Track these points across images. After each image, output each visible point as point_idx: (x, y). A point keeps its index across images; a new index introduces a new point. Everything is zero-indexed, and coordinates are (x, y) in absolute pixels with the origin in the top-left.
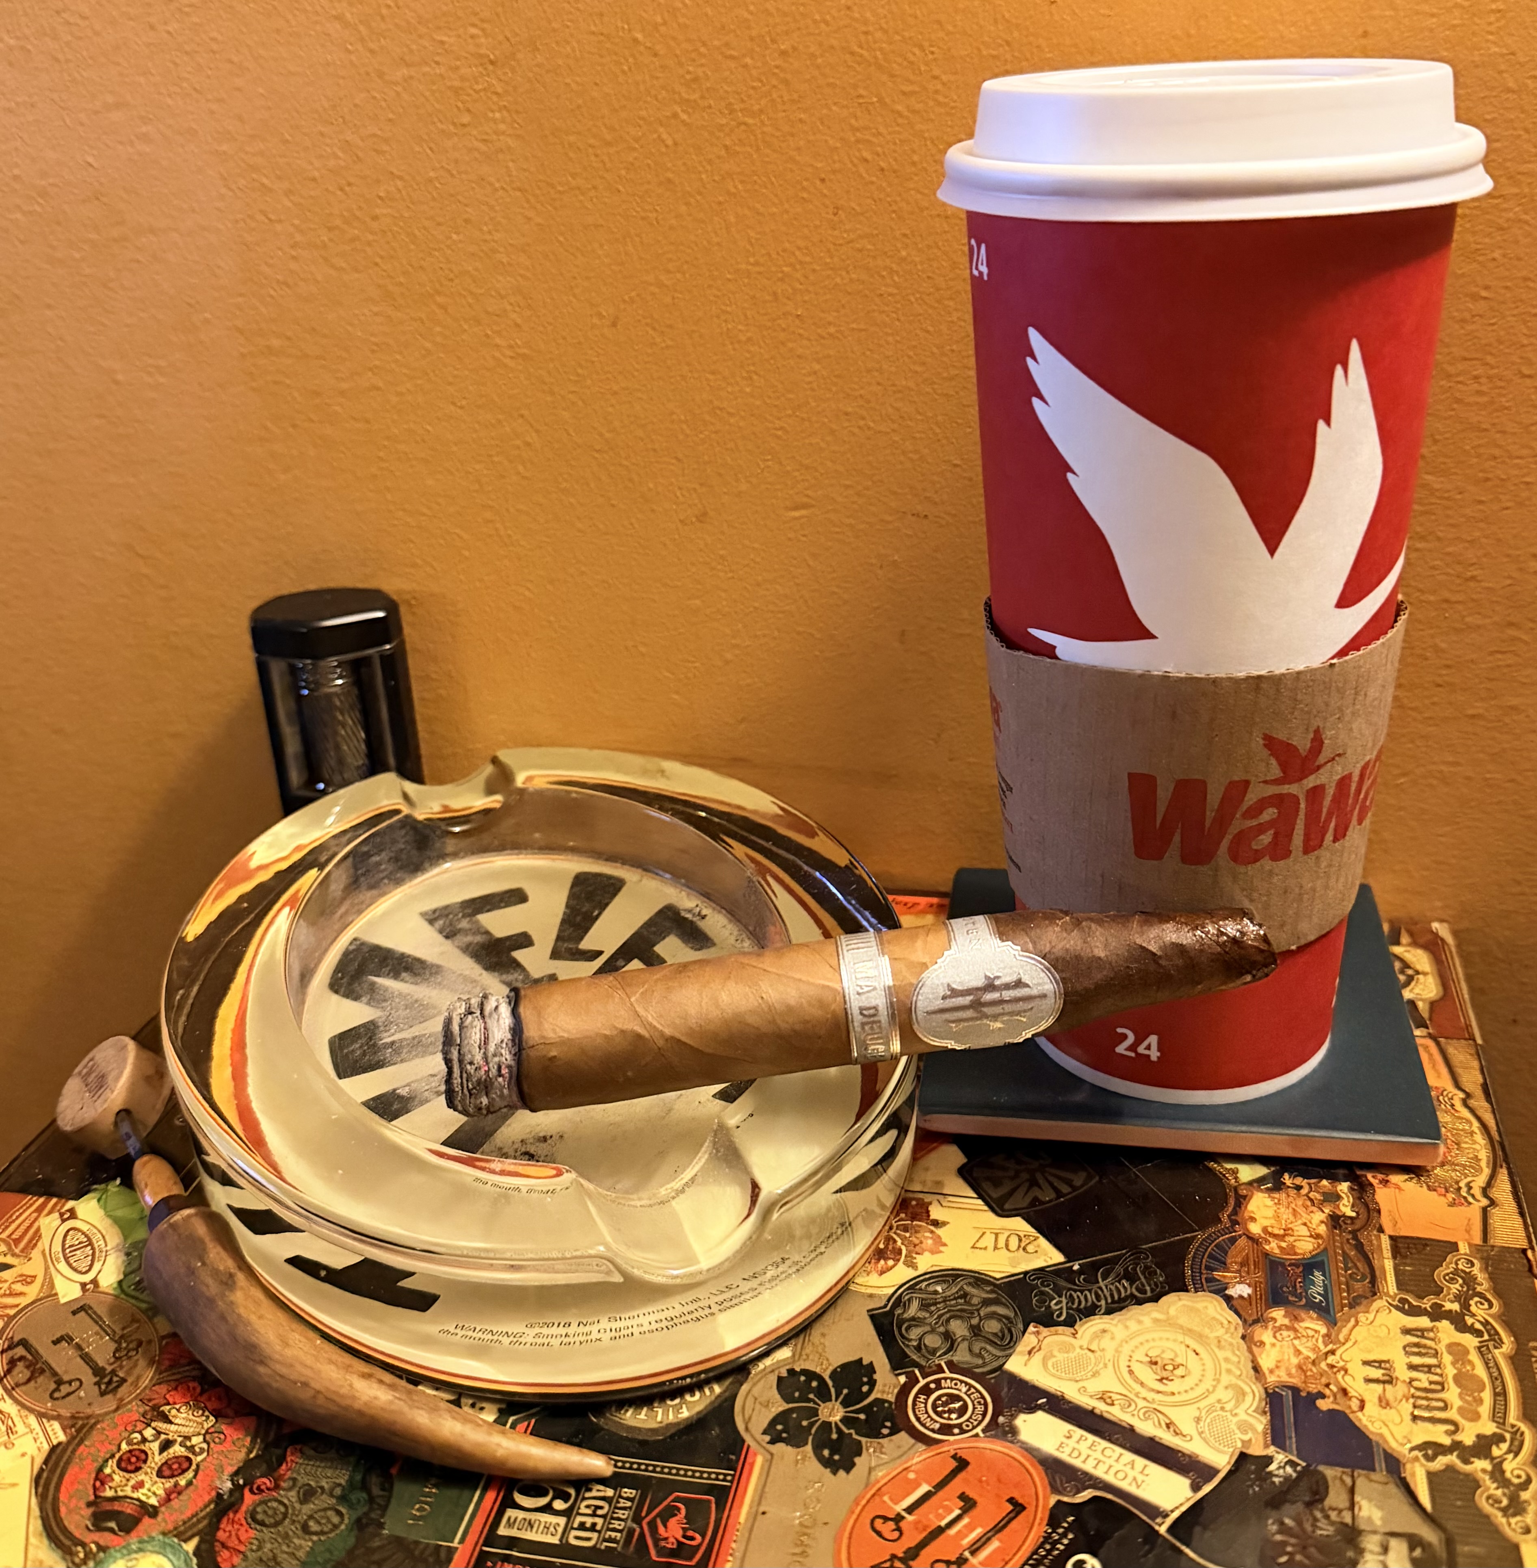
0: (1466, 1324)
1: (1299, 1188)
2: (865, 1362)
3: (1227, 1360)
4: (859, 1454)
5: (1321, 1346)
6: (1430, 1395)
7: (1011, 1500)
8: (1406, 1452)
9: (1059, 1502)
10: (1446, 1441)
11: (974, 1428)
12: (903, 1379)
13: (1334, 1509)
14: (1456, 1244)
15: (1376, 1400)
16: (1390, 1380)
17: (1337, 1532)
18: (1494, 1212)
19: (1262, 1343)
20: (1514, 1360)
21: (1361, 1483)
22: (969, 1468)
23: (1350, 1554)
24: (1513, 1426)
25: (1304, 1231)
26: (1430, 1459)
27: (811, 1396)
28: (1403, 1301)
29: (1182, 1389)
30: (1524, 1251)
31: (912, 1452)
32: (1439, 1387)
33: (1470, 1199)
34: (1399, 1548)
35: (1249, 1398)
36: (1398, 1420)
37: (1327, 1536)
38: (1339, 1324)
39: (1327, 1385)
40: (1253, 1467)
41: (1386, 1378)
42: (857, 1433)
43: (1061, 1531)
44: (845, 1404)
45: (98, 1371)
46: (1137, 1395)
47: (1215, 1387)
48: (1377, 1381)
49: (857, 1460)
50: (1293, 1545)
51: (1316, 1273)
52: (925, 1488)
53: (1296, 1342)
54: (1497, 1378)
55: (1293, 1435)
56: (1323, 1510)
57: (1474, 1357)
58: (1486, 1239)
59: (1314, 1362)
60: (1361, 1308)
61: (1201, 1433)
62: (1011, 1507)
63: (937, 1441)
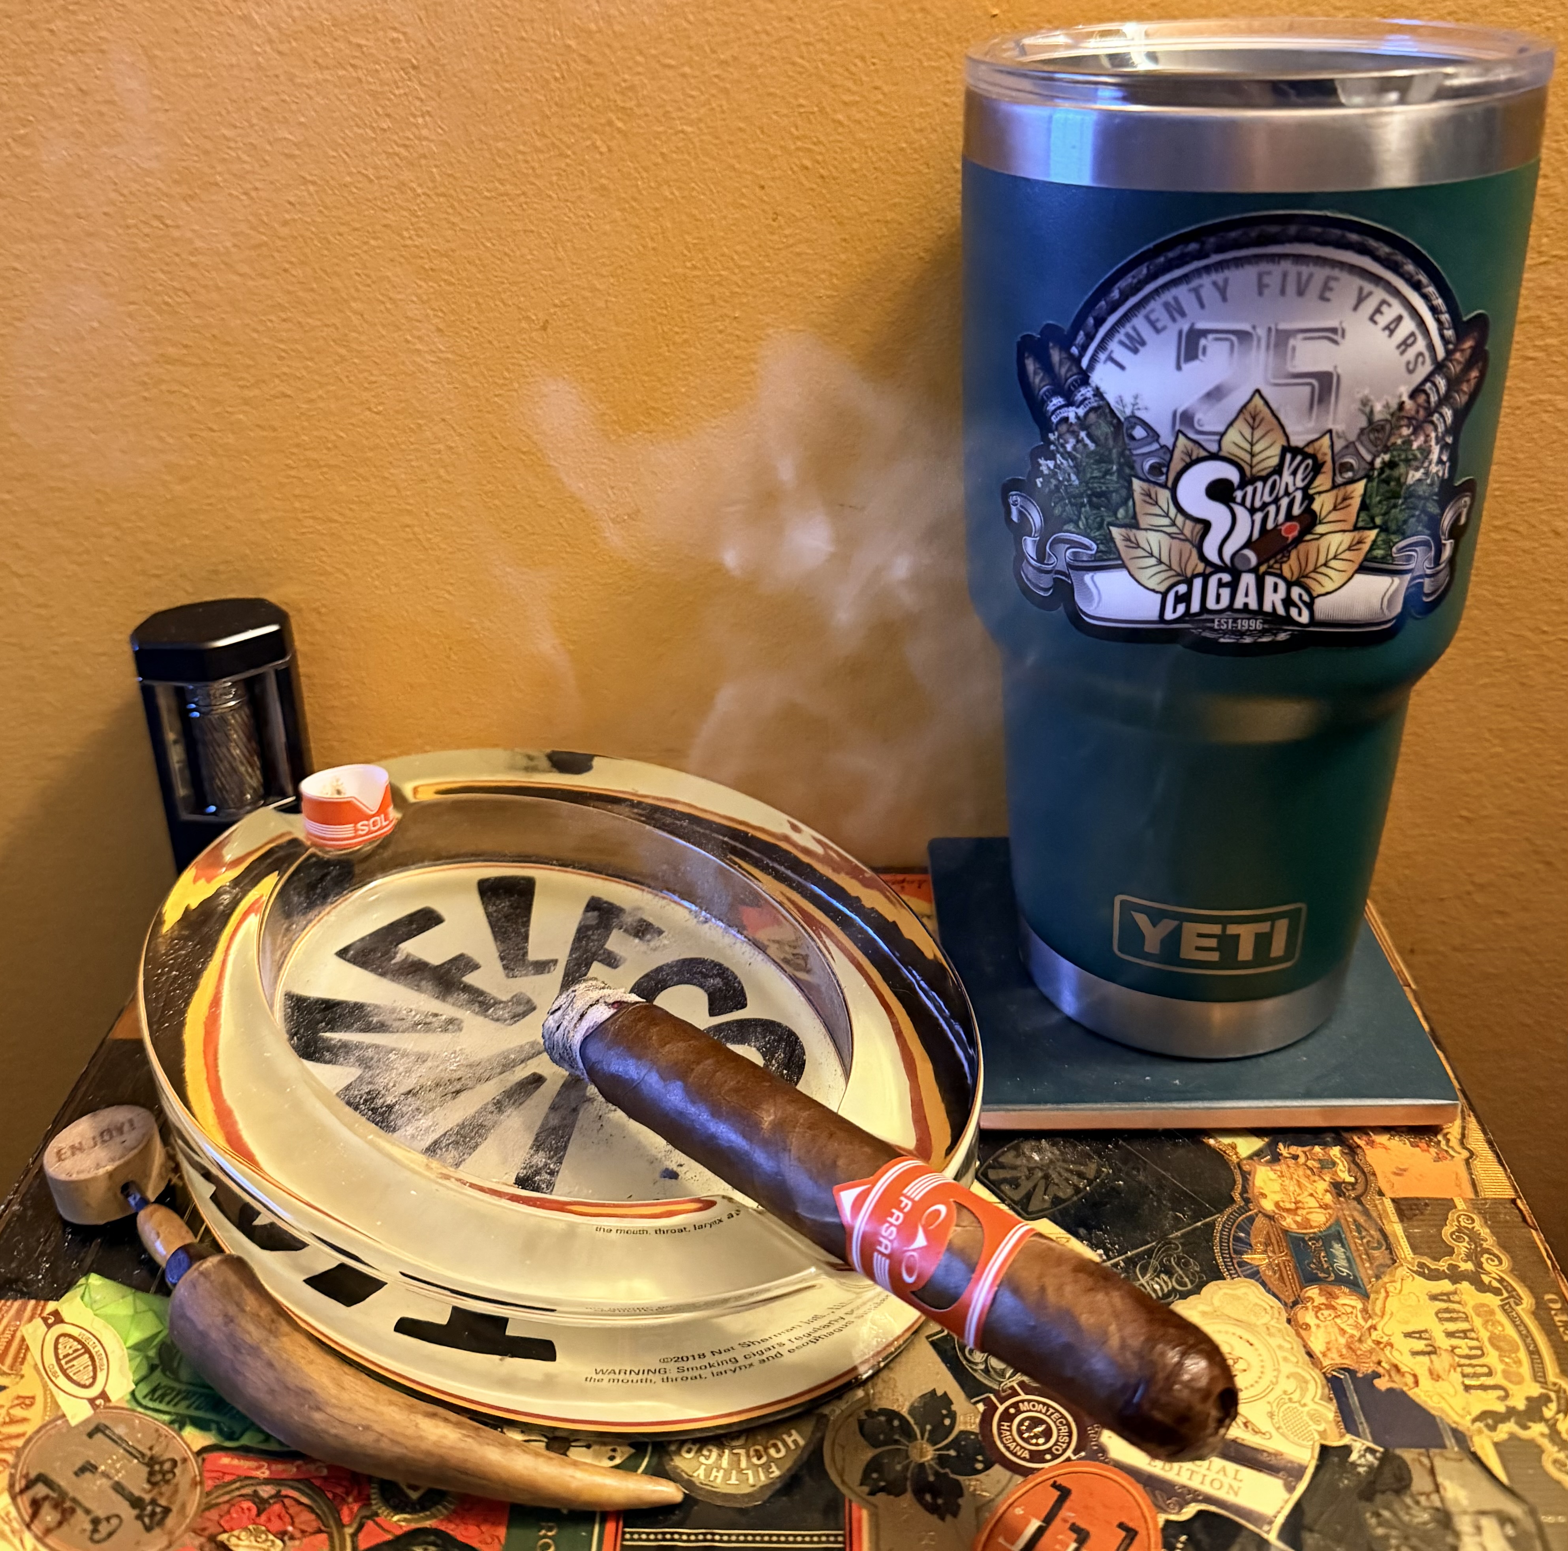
0: (1482, 1281)
1: (1295, 1157)
2: (940, 1393)
3: (1280, 1347)
4: (961, 1494)
5: (1361, 1321)
6: (1474, 1362)
7: (1121, 1526)
8: (1469, 1424)
9: (1168, 1522)
10: (1500, 1408)
11: (1065, 1450)
12: (981, 1407)
13: (1422, 1494)
14: (1451, 1201)
15: (1427, 1373)
16: (1432, 1351)
17: (1433, 1519)
18: (1476, 1163)
19: (1307, 1327)
20: (1535, 1314)
21: (1438, 1463)
22: (1072, 1497)
23: (1450, 1539)
24: (1555, 1384)
25: (1312, 1203)
26: (1493, 1428)
27: (897, 1437)
28: (1421, 1265)
29: (1248, 1384)
30: (1513, 1201)
31: (1011, 1486)
32: (1479, 1352)
33: (1452, 1152)
34: (1489, 1525)
35: (1312, 1386)
36: (1452, 1391)
37: (1425, 1523)
38: (1372, 1296)
39: (1379, 1363)
40: (1336, 1459)
41: (1430, 1349)
42: (953, 1472)
44: (933, 1441)
45: (136, 1503)
47: (1277, 1377)
48: (1422, 1353)
49: (961, 1501)
50: (1396, 1538)
51: (1335, 1245)
52: (1035, 1523)
53: (1338, 1321)
54: (1526, 1336)
55: (1363, 1419)
56: (1412, 1496)
57: (1500, 1316)
58: (1476, 1192)
59: (1360, 1340)
60: (1386, 1279)
61: (1278, 1429)
62: (1123, 1534)
63: (1032, 1471)
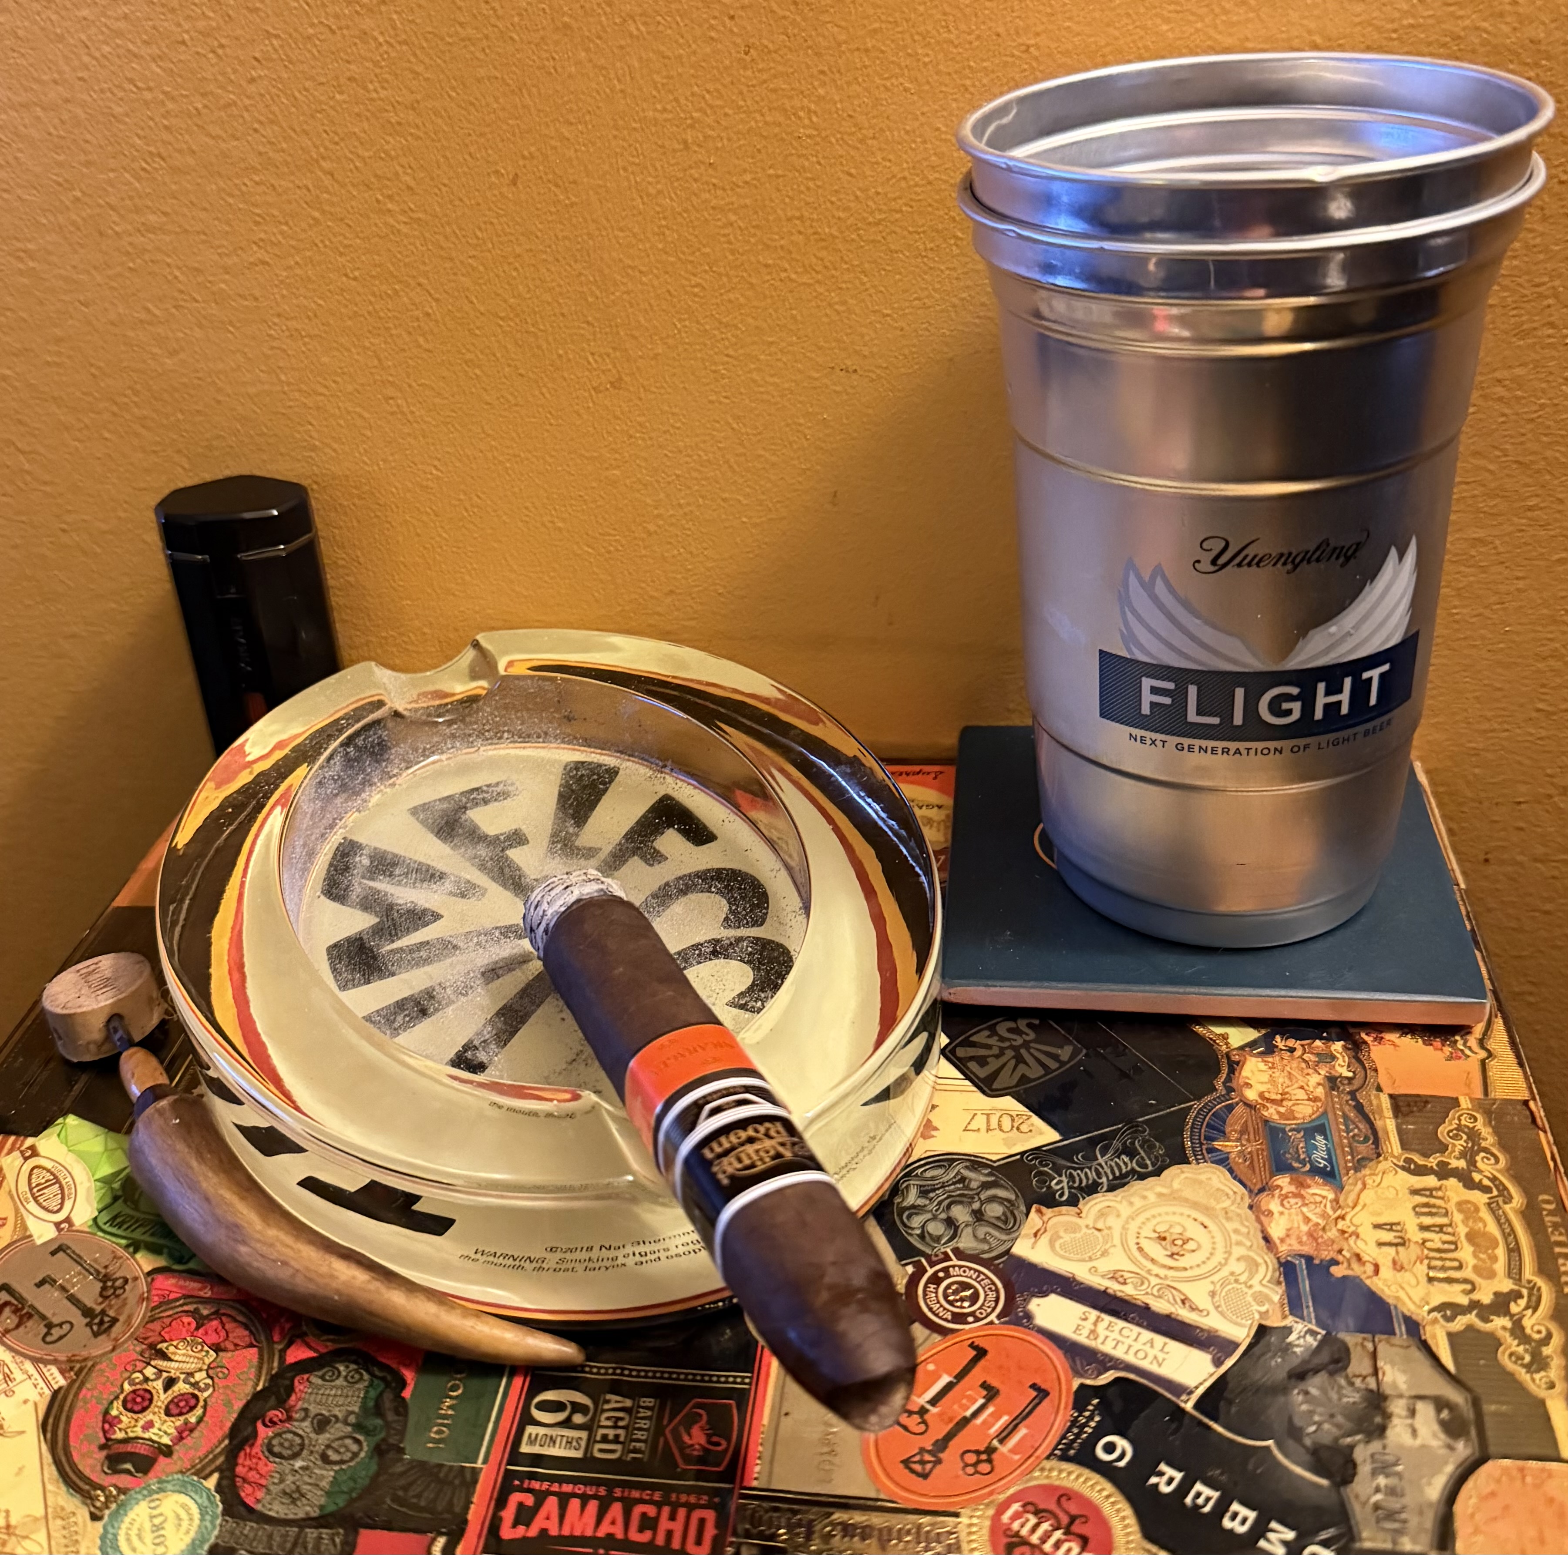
0: (1472, 1179)
1: (1292, 1050)
3: (1236, 1231)
5: (1329, 1211)
6: (1444, 1256)
7: (1034, 1386)
8: (1424, 1315)
9: (1082, 1386)
10: (1464, 1301)
11: (988, 1315)
12: (910, 1270)
13: (1357, 1377)
14: (1456, 1100)
15: (1390, 1264)
16: (1401, 1243)
17: (1363, 1399)
18: (1492, 1064)
19: (1269, 1213)
20: (1524, 1214)
21: (1382, 1348)
22: (988, 1357)
23: (1378, 1420)
24: (1529, 1282)
25: (1301, 1095)
26: (1449, 1320)
28: (1408, 1161)
29: (1194, 1264)
31: (930, 1344)
32: (1452, 1247)
33: (1468, 1052)
34: (1425, 1409)
35: (1262, 1269)
36: (1413, 1282)
37: (1353, 1403)
38: (1347, 1188)
39: (1340, 1251)
40: (1272, 1339)
41: (1398, 1240)
43: (1087, 1414)
45: (87, 1313)
46: (1149, 1272)
47: (1226, 1259)
48: (1390, 1244)
50: (1319, 1415)
51: (1318, 1138)
52: (945, 1379)
53: (1305, 1209)
54: (1509, 1235)
55: (1310, 1304)
56: (1346, 1378)
57: (1484, 1214)
58: (1486, 1093)
59: (1324, 1229)
60: (1366, 1171)
61: (1217, 1308)
62: (1035, 1394)
63: (953, 1331)
